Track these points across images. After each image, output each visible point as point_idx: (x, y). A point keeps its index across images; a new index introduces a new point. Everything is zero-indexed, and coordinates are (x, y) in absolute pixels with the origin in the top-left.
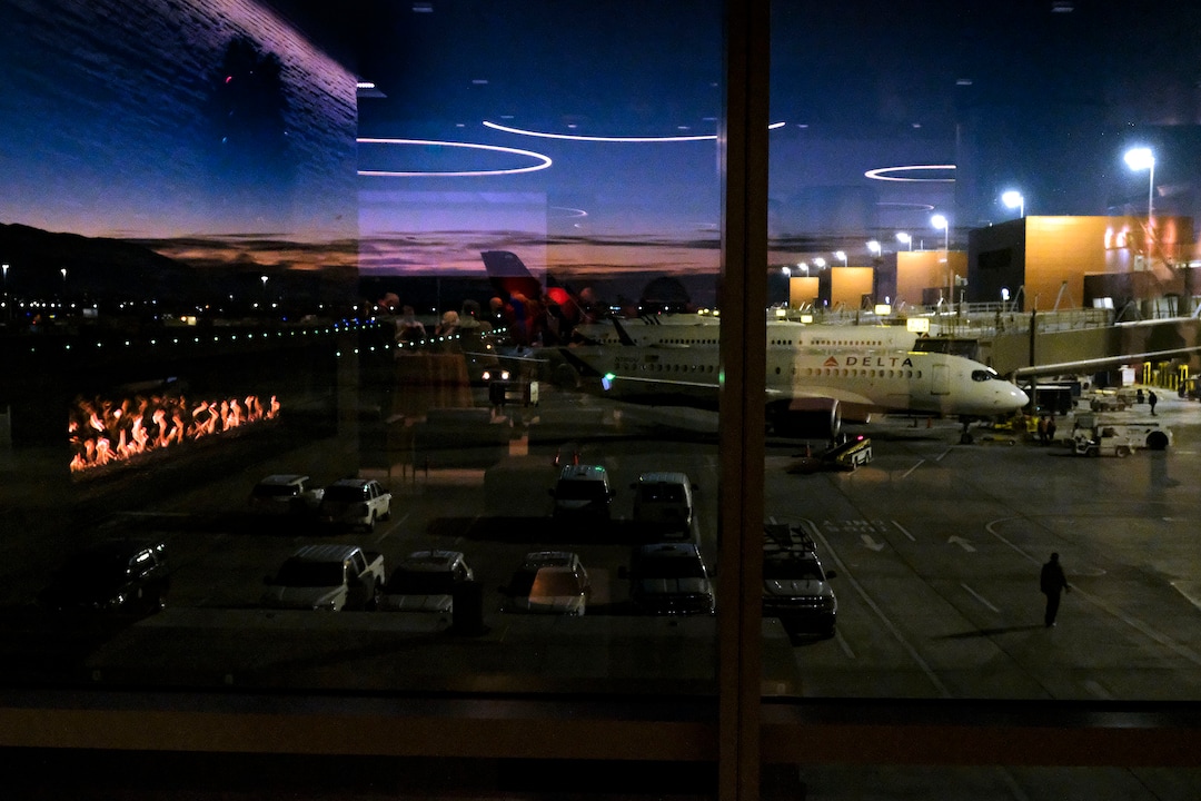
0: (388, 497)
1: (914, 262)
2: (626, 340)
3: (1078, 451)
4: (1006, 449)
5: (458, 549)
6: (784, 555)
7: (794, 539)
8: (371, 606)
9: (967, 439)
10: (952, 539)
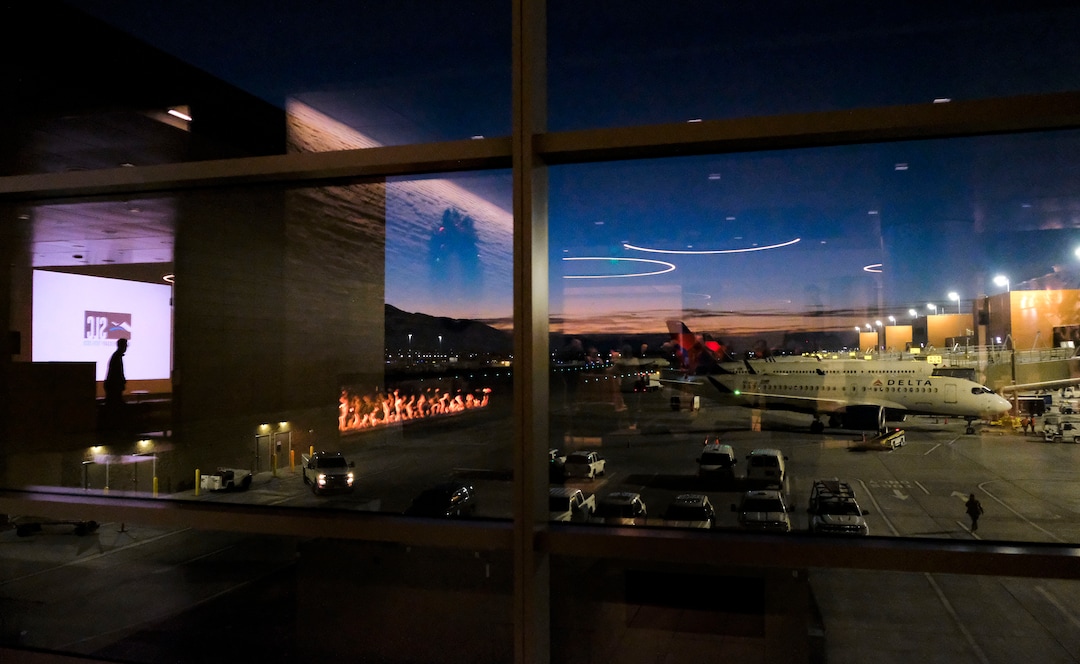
0: (603, 462)
1: (937, 321)
2: (752, 372)
3: (1047, 439)
4: (997, 438)
5: (637, 492)
6: (835, 500)
7: (841, 490)
8: (587, 524)
9: (971, 431)
10: (954, 493)
